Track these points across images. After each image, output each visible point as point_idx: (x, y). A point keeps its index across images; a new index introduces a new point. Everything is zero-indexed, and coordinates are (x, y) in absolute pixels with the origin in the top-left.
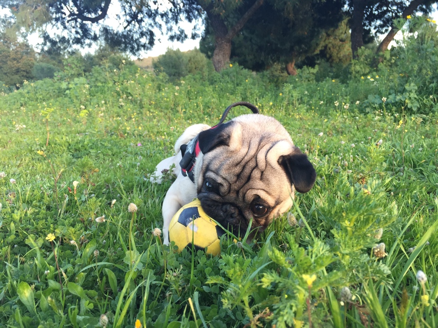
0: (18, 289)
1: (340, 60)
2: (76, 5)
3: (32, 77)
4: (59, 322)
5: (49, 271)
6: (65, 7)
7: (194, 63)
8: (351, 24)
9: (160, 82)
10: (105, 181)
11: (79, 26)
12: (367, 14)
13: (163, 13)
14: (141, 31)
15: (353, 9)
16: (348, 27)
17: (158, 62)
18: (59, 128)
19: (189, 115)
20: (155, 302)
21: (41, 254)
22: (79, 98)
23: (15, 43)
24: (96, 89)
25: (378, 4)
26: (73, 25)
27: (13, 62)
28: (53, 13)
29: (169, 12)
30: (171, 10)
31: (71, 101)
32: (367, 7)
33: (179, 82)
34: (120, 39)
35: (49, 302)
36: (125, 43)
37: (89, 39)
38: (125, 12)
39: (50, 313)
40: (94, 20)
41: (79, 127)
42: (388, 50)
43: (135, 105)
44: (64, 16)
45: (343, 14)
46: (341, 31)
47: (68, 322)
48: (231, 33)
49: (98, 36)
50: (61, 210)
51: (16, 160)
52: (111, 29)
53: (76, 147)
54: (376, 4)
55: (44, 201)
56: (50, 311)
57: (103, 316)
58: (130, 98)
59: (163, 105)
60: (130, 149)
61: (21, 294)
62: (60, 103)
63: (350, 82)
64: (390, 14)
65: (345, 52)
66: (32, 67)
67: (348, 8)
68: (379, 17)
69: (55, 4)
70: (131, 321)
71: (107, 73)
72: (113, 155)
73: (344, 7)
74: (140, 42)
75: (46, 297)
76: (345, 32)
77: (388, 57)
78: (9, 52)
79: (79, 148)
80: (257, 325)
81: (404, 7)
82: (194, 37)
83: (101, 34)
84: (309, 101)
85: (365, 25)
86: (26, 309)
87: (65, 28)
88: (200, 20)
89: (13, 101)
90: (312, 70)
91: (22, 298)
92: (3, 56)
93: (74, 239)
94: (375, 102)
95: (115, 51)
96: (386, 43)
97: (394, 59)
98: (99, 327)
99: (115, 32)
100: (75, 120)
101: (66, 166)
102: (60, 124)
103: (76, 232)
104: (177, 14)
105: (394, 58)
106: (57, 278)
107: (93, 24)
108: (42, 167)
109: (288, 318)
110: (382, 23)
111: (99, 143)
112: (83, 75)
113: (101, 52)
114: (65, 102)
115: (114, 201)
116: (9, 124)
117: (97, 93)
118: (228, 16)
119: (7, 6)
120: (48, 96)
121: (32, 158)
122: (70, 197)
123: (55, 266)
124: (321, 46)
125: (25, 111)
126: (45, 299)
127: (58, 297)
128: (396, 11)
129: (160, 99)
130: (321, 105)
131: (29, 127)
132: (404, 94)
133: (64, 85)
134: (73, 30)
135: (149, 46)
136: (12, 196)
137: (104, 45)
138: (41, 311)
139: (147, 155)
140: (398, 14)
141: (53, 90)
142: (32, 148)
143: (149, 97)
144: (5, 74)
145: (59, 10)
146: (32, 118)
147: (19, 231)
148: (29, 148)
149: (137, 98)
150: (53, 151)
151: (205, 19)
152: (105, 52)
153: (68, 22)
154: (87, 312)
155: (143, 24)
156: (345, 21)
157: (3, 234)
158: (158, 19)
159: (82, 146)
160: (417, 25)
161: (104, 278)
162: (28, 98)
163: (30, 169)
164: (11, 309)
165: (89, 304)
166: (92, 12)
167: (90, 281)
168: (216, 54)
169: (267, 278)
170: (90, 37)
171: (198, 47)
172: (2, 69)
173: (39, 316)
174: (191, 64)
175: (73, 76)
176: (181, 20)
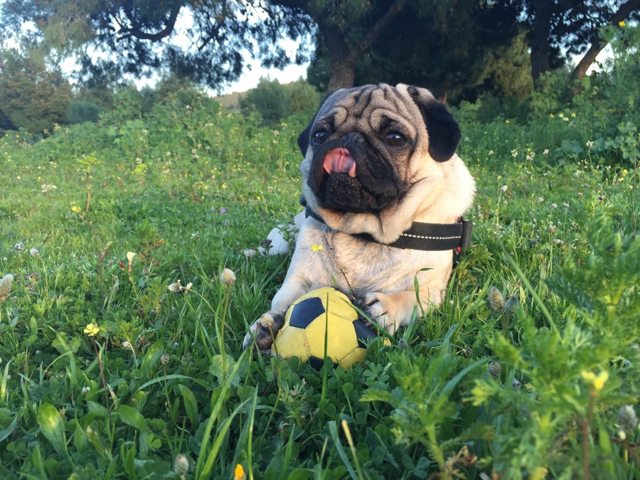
0: (40, 415)
1: (514, 93)
2: (129, 16)
3: (66, 121)
4: (105, 469)
5: (88, 388)
6: (113, 20)
7: (300, 101)
8: (531, 40)
9: (250, 126)
10: (174, 261)
11: (133, 47)
12: (554, 25)
13: (255, 26)
14: (222, 52)
15: (533, 17)
16: (526, 44)
17: (247, 99)
18: (105, 189)
19: (293, 172)
20: (262, 438)
21: (77, 364)
22: (133, 148)
23: (43, 73)
24: (159, 136)
25: (570, 11)
26: (125, 44)
27: (39, 101)
28: (96, 29)
29: (264, 25)
30: (266, 22)
31: (123, 154)
32: (554, 14)
33: (278, 125)
34: (192, 64)
35: (89, 435)
36: (200, 71)
37: (148, 64)
38: (200, 25)
39: (91, 454)
40: (154, 38)
41: (133, 188)
42: (586, 76)
43: (214, 158)
44: (112, 32)
45: (518, 26)
46: (515, 51)
47: (120, 469)
48: (354, 54)
49: (160, 60)
50: (109, 299)
51: (42, 233)
52: (179, 50)
53: (130, 214)
54: (568, 10)
55: (83, 286)
56: (91, 451)
57: (180, 458)
58: (208, 148)
59: (256, 157)
60: (209, 217)
61: (43, 423)
62: (106, 156)
63: (533, 123)
64: (589, 25)
65: (521, 81)
66: (66, 107)
67: (526, 17)
68: (572, 29)
69: (100, 15)
70: (223, 470)
71: (174, 114)
72: (185, 226)
73: (520, 15)
74: (222, 69)
75: (84, 428)
76: (522, 52)
77: (587, 85)
78: (34, 86)
79: (135, 215)
80: (454, 476)
81: (610, 14)
82: (299, 60)
83: (164, 58)
84: (471, 151)
85: (551, 41)
86: (52, 447)
87: (114, 49)
88: (309, 36)
89: (38, 154)
90: (472, 107)
91: (46, 429)
92: (25, 92)
93: (129, 340)
94: (573, 150)
95: (185, 84)
96: (584, 67)
97: (596, 90)
98: (170, 478)
99: (185, 55)
100: (128, 179)
101: (115, 238)
102: (107, 185)
103: (131, 328)
104: (274, 28)
105: (596, 88)
106: (102, 399)
107: (154, 44)
108: (79, 242)
109: (528, 460)
110: (577, 38)
111: (163, 208)
112: (140, 116)
113: (166, 85)
114: (113, 155)
115: (189, 285)
116: (33, 185)
117: (160, 141)
118: (349, 30)
119: (32, 18)
120: (89, 146)
121: (66, 231)
122: (122, 282)
123: (99, 382)
124: (486, 72)
125: (55, 167)
126: (82, 432)
127: (103, 428)
128: (598, 20)
129: (252, 150)
130: (490, 157)
131: (61, 189)
132: (616, 138)
133: (112, 131)
134: (125, 53)
135: (234, 74)
136: (34, 279)
137: (169, 75)
138: (75, 451)
139: (235, 224)
140: (601, 24)
141: (95, 138)
142: (65, 215)
143: (235, 146)
144: (29, 117)
145: (105, 24)
146: (66, 177)
147: (44, 330)
148: (62, 215)
149: (217, 147)
150: (97, 221)
151: (316, 35)
152: (171, 85)
153: (118, 40)
154: (151, 454)
155: (226, 43)
156: (522, 35)
157: (19, 335)
158: (248, 36)
159: (138, 213)
160: (634, 35)
161: (177, 401)
162: (60, 149)
163: (62, 244)
164: (27, 447)
165: (153, 441)
166: (153, 27)
167: (154, 405)
168: (332, 85)
169: (483, 388)
170: (149, 62)
171: (305, 77)
172: (24, 110)
173: (73, 459)
174: (295, 102)
175: (125, 117)
176: (281, 37)
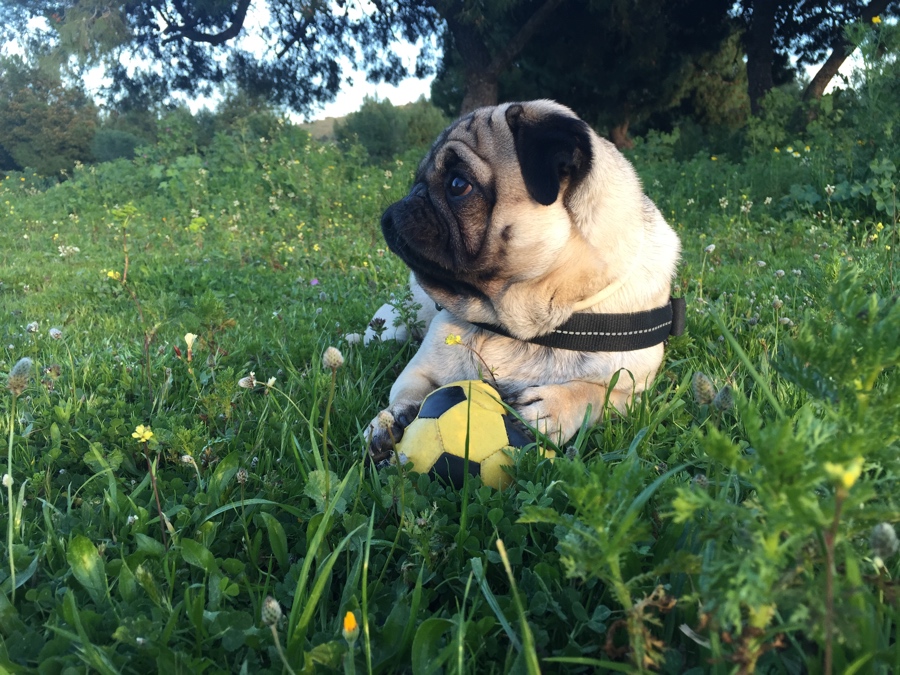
0: (70, 551)
1: (724, 119)
2: (179, 8)
3: (90, 158)
4: (163, 623)
5: (136, 518)
6: (157, 14)
7: (420, 130)
8: (746, 44)
9: (352, 165)
10: (248, 350)
11: (185, 52)
12: (780, 22)
13: (358, 23)
14: (311, 61)
15: (751, 11)
16: (740, 49)
17: (346, 127)
18: (148, 252)
20: (378, 582)
21: (118, 487)
22: (186, 196)
23: (57, 90)
24: (222, 179)
25: (802, 2)
26: (174, 49)
27: (52, 129)
28: (133, 27)
29: (370, 21)
30: (373, 18)
31: (172, 203)
32: (780, 7)
33: (390, 164)
34: (269, 78)
35: (140, 578)
36: (280, 87)
37: (206, 78)
38: (280, 22)
39: (142, 603)
40: (218, 40)
41: (188, 251)
42: (826, 95)
43: (300, 210)
44: (155, 31)
45: (729, 24)
46: (725, 59)
48: (497, 63)
49: (224, 72)
50: (160, 400)
51: (61, 312)
52: (250, 57)
53: (185, 287)
54: (799, 1)
55: (122, 383)
56: (142, 599)
57: (269, 602)
58: (292, 195)
59: (360, 208)
60: (295, 291)
61: (76, 563)
62: (148, 206)
63: (751, 161)
64: (829, 22)
65: (733, 102)
66: (91, 139)
67: (741, 10)
68: (805, 28)
69: (138, 7)
71: (244, 147)
72: (261, 302)
73: (732, 8)
74: (311, 84)
76: (735, 61)
77: (828, 109)
78: (45, 109)
79: (191, 288)
80: (645, 622)
81: (859, 7)
82: (421, 72)
83: (229, 68)
84: (663, 199)
85: (776, 45)
86: (88, 596)
87: (158, 55)
88: (434, 37)
89: (53, 204)
90: (667, 138)
91: (79, 572)
92: (33, 116)
93: (190, 453)
94: (806, 199)
95: (259, 106)
96: (823, 82)
97: (840, 115)
98: (253, 635)
99: (259, 65)
100: (179, 239)
101: (165, 318)
102: (151, 246)
103: (193, 437)
104: (385, 26)
105: (840, 111)
106: (155, 532)
107: (215, 48)
108: (114, 325)
110: (812, 41)
111: (231, 278)
112: (196, 151)
113: (231, 107)
114: (159, 205)
115: (272, 381)
116: (46, 246)
117: (224, 185)
118: (491, 29)
119: (42, 12)
120: (124, 193)
121: (94, 309)
122: (177, 377)
123: (151, 509)
124: (683, 89)
125: (77, 222)
126: (131, 573)
127: (158, 570)
128: (842, 16)
129: (354, 198)
130: (689, 208)
131: (85, 253)
132: (867, 182)
133: (156, 172)
134: (175, 61)
135: (328, 92)
136: (53, 374)
137: (236, 93)
138: (121, 600)
139: (332, 300)
140: (846, 21)
141: (133, 182)
142: (92, 288)
143: (330, 193)
144: (38, 153)
145: (146, 20)
146: (93, 236)
147: (69, 442)
148: (88, 287)
149: (305, 194)
150: (138, 295)
151: (444, 36)
152: (239, 107)
153: (164, 43)
154: (225, 603)
155: (317, 47)
156: (735, 37)
157: (35, 449)
158: (347, 37)
159: (196, 285)
160: (893, 36)
161: (259, 535)
162: (83, 198)
163: (90, 327)
164: (53, 595)
165: (227, 586)
166: (213, 24)
167: (226, 542)
168: (467, 107)
169: (687, 499)
170: (208, 75)
171: (428, 96)
172: (32, 143)
173: (118, 610)
174: (414, 131)
175: (175, 153)
176: (394, 38)
